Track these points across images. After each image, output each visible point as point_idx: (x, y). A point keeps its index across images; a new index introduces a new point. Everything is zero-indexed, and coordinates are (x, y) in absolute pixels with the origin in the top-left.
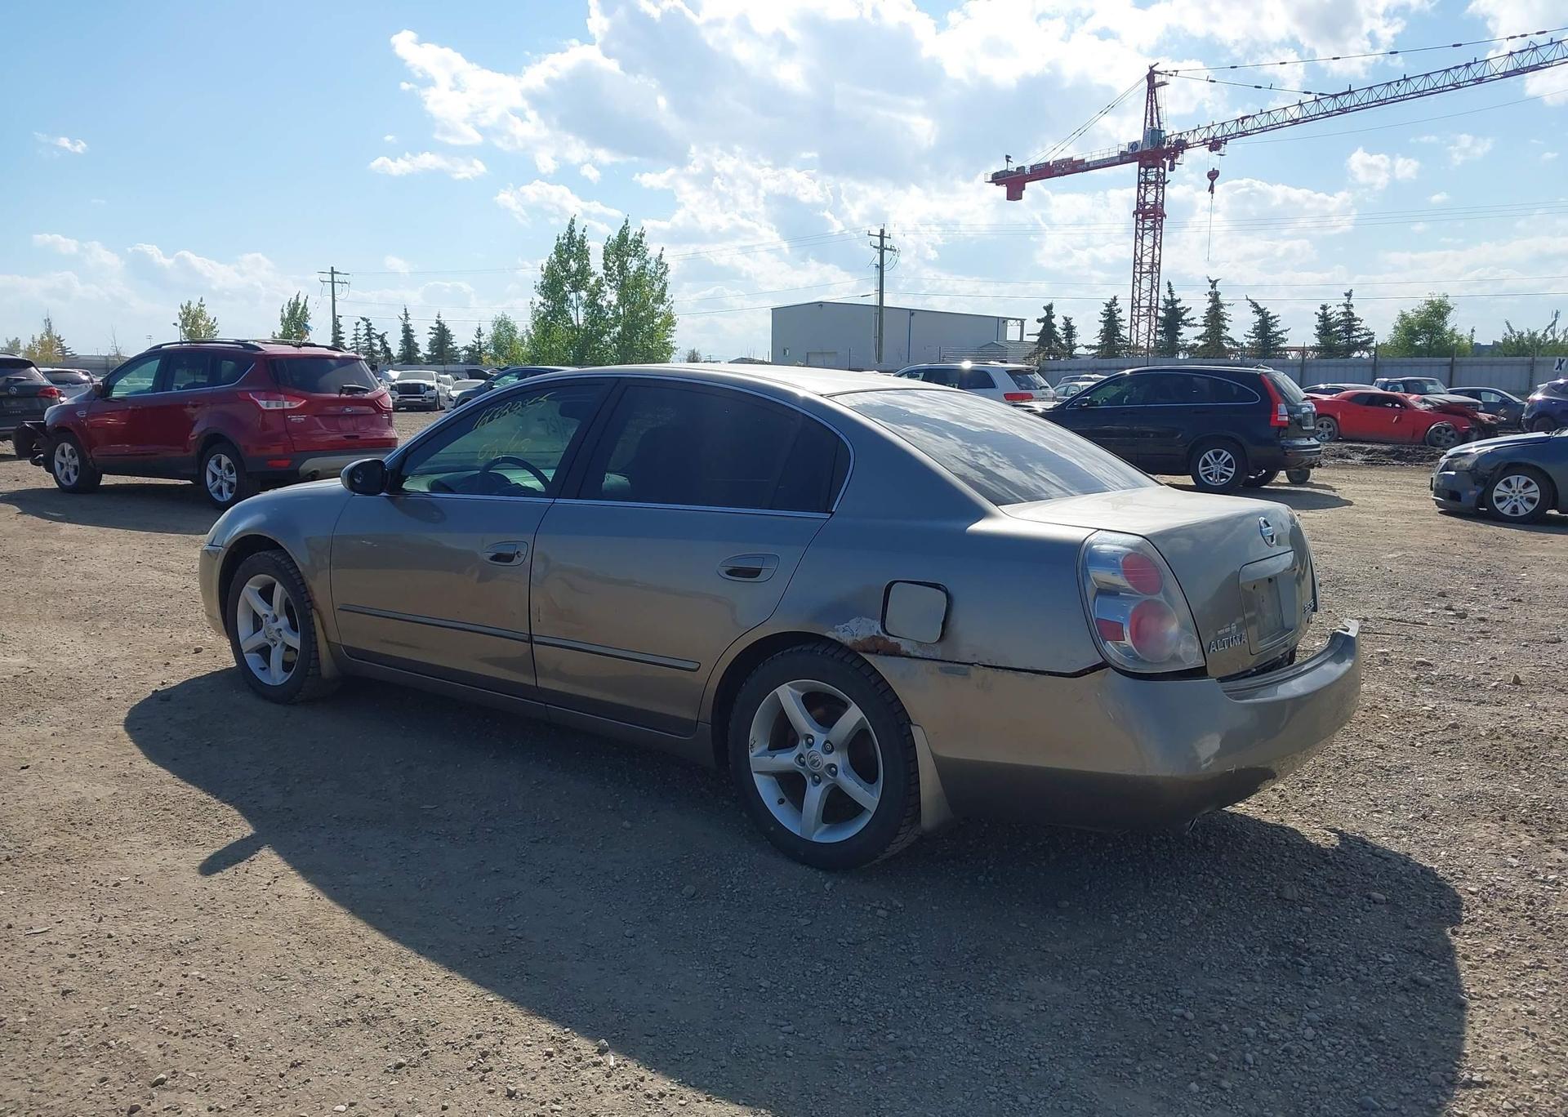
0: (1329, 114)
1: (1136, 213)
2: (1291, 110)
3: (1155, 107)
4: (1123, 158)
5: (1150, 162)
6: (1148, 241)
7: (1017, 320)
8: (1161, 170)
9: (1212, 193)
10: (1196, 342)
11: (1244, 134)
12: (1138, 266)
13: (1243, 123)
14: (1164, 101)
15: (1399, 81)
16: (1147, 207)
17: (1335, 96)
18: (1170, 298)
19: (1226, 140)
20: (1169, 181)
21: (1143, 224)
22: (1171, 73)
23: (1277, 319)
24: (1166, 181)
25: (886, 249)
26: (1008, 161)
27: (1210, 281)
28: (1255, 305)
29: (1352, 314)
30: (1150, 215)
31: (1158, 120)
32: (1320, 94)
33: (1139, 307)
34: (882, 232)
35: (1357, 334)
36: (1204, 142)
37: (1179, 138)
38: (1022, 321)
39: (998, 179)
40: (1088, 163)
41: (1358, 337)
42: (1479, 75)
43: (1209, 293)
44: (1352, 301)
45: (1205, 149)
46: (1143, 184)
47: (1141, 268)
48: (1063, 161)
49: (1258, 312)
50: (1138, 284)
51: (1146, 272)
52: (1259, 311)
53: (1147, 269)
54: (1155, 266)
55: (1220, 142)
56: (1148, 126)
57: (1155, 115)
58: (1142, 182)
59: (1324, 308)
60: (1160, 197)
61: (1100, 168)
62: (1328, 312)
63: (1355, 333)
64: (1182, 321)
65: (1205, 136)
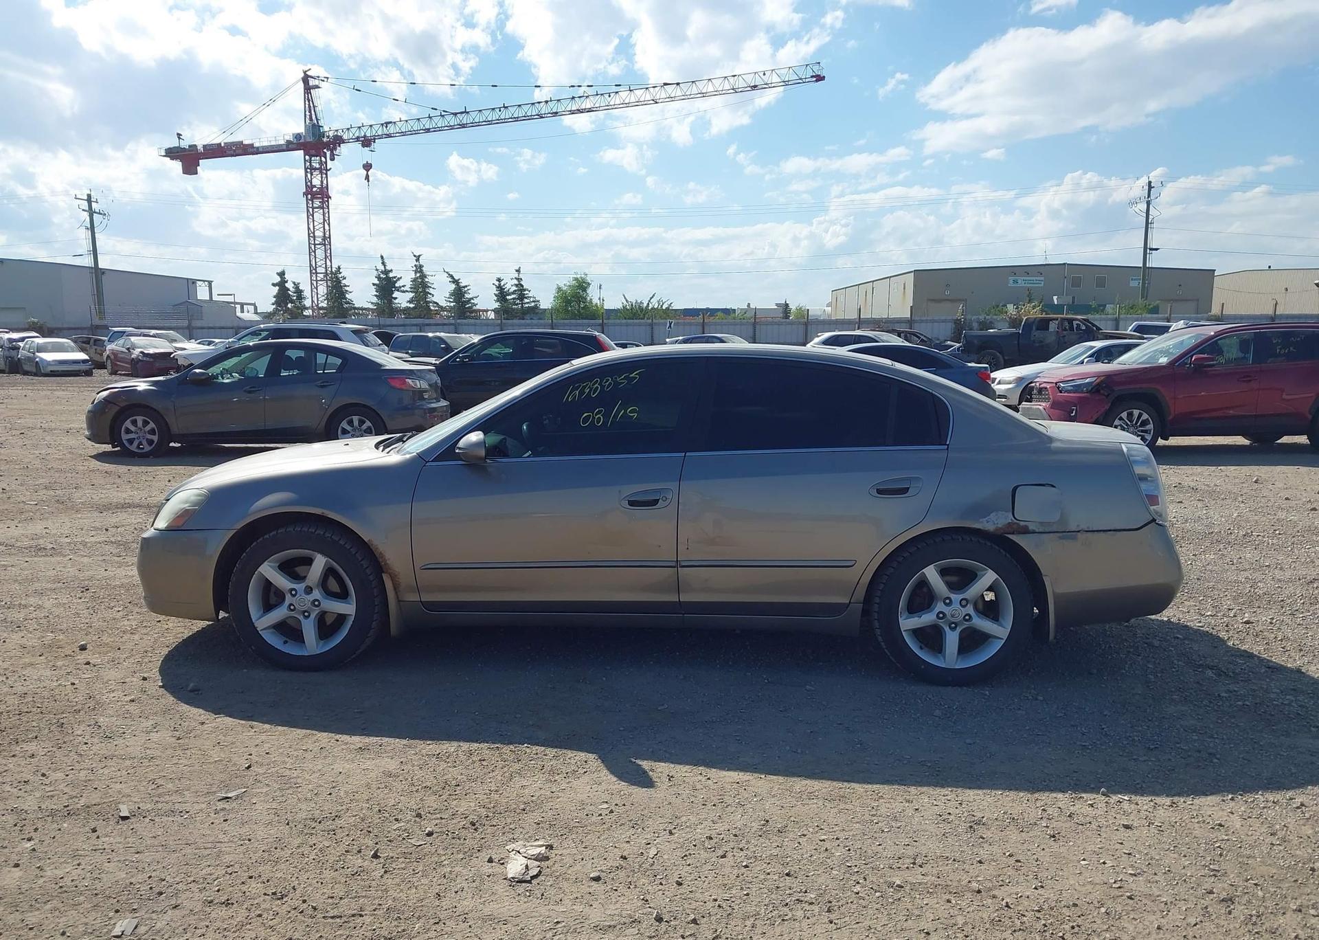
0: (452, 128)
1: (306, 194)
2: (424, 121)
3: (312, 105)
4: (289, 147)
5: (313, 152)
6: (318, 216)
7: (204, 281)
8: (323, 159)
9: (368, 181)
10: (409, 305)
11: (389, 136)
12: (312, 239)
13: (386, 127)
14: (319, 102)
15: (500, 108)
16: (314, 189)
17: (455, 114)
18: (383, 269)
19: (375, 139)
20: (330, 169)
21: (312, 203)
22: (323, 79)
23: (468, 288)
24: (328, 168)
25: (95, 212)
26: (179, 138)
27: (415, 256)
28: (452, 276)
29: (522, 286)
30: (318, 196)
31: (316, 117)
32: (444, 111)
33: (316, 273)
34: (89, 196)
35: (528, 301)
36: (358, 139)
37: (336, 133)
38: (210, 283)
39: (172, 153)
40: (258, 148)
41: (528, 303)
42: (554, 111)
43: (415, 266)
44: (521, 276)
45: (358, 145)
46: (309, 169)
47: (314, 240)
48: (233, 144)
49: (453, 282)
50: (313, 254)
51: (319, 244)
52: (456, 282)
53: (320, 242)
54: (326, 240)
55: (370, 140)
56: (308, 121)
57: (313, 112)
58: (308, 168)
59: (499, 280)
60: (325, 182)
61: (269, 152)
62: (502, 283)
63: (526, 301)
64: (395, 287)
65: (357, 135)
